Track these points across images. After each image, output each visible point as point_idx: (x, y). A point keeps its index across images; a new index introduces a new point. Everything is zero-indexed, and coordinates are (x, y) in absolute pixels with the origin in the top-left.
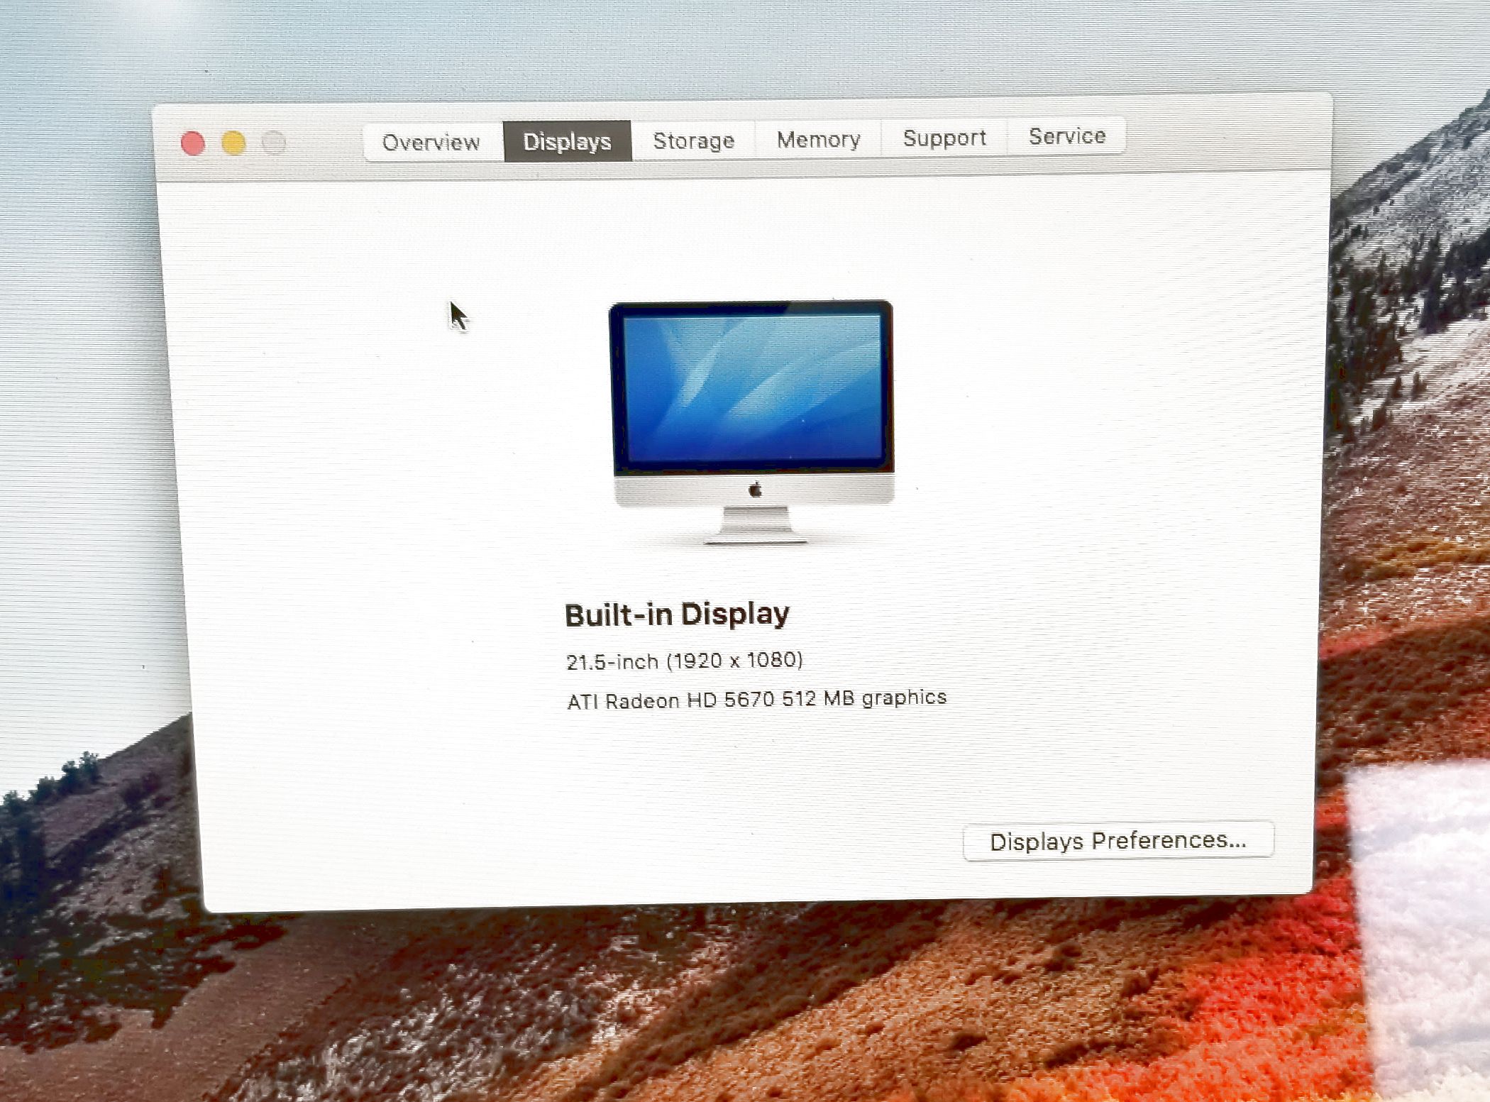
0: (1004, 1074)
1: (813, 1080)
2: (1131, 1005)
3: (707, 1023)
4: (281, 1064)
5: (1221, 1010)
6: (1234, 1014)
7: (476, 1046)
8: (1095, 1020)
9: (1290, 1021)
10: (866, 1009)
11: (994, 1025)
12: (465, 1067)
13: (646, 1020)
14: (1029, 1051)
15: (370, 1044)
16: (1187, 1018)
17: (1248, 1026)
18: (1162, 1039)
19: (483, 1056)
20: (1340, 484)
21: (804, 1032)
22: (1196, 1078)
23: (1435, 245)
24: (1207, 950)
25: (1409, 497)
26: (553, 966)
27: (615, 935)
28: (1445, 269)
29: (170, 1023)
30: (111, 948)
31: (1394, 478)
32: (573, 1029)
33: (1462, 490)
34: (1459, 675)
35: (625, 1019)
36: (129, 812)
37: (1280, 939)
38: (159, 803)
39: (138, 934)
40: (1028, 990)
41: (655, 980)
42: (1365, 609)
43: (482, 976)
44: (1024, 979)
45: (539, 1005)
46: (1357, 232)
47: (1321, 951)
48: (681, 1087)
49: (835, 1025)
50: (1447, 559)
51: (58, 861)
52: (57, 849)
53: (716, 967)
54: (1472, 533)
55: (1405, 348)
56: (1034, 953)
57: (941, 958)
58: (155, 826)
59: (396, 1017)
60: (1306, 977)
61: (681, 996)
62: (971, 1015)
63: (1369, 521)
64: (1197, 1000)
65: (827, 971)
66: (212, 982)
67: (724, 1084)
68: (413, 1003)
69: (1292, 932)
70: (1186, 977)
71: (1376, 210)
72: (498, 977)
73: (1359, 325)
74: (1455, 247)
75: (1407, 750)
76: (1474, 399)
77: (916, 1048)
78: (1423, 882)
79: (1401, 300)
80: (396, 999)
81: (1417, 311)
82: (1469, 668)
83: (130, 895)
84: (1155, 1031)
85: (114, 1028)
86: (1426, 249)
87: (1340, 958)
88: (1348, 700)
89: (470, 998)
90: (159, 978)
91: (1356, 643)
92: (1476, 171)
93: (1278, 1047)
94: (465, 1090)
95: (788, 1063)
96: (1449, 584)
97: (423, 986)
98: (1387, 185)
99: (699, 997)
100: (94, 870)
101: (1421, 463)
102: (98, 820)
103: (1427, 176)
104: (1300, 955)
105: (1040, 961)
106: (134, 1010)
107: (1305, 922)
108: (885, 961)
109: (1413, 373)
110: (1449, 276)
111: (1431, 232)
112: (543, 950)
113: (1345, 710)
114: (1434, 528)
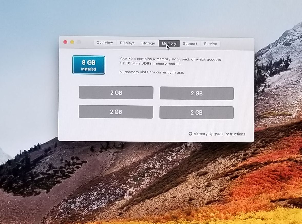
0: (198, 206)
1: (163, 206)
2: (221, 194)
3: (145, 195)
4: (69, 201)
5: (237, 195)
6: (239, 196)
7: (103, 198)
8: (214, 196)
9: (249, 197)
10: (173, 193)
11: (196, 197)
12: (101, 202)
13: (134, 194)
14: (202, 202)
15: (85, 197)
16: (231, 196)
17: (241, 198)
18: (226, 200)
19: (105, 200)
20: (256, 102)
21: (162, 197)
22: (232, 207)
23: (271, 62)
24: (234, 184)
25: (268, 104)
26: (118, 184)
27: (129, 178)
28: (273, 66)
29: (49, 193)
30: (40, 178)
31: (265, 101)
32: (121, 196)
33: (277, 103)
34: (278, 135)
35: (130, 194)
36: (45, 154)
37: (247, 182)
38: (50, 153)
39: (45, 176)
40: (203, 190)
41: (136, 187)
42: (261, 123)
43: (105, 185)
44: (202, 188)
45: (115, 191)
46: (258, 60)
47: (254, 184)
48: (140, 207)
49: (168, 196)
50: (275, 115)
51: (32, 162)
52: (32, 160)
53: (147, 185)
54: (279, 111)
55: (267, 79)
56: (203, 184)
57: (187, 184)
58: (49, 156)
59: (89, 193)
60: (252, 189)
61: (140, 190)
62: (192, 195)
63: (261, 108)
64: (232, 193)
65: (166, 186)
66: (58, 185)
67: (147, 207)
68: (93, 190)
69: (249, 181)
70: (230, 189)
71: (261, 56)
72: (108, 186)
73: (259, 75)
74: (274, 63)
75: (269, 148)
76: (279, 88)
77: (182, 201)
78: (272, 172)
79: (266, 71)
80: (90, 189)
81: (269, 73)
82: (279, 134)
83: (44, 169)
84: (225, 199)
85: (39, 193)
86: (270, 63)
87: (258, 186)
88: (259, 139)
89: (103, 189)
90: (48, 184)
91: (260, 129)
92: (278, 50)
93: (247, 202)
94: (101, 206)
95: (159, 203)
96: (275, 119)
97: (94, 187)
98: (263, 52)
99: (144, 190)
100: (38, 164)
101: (270, 98)
102: (40, 155)
103: (270, 51)
104: (251, 185)
105: (205, 185)
106: (43, 190)
107: (252, 179)
108: (177, 184)
109: (268, 83)
110: (274, 67)
111: (271, 60)
112: (116, 181)
113: (258, 141)
114: (273, 109)
